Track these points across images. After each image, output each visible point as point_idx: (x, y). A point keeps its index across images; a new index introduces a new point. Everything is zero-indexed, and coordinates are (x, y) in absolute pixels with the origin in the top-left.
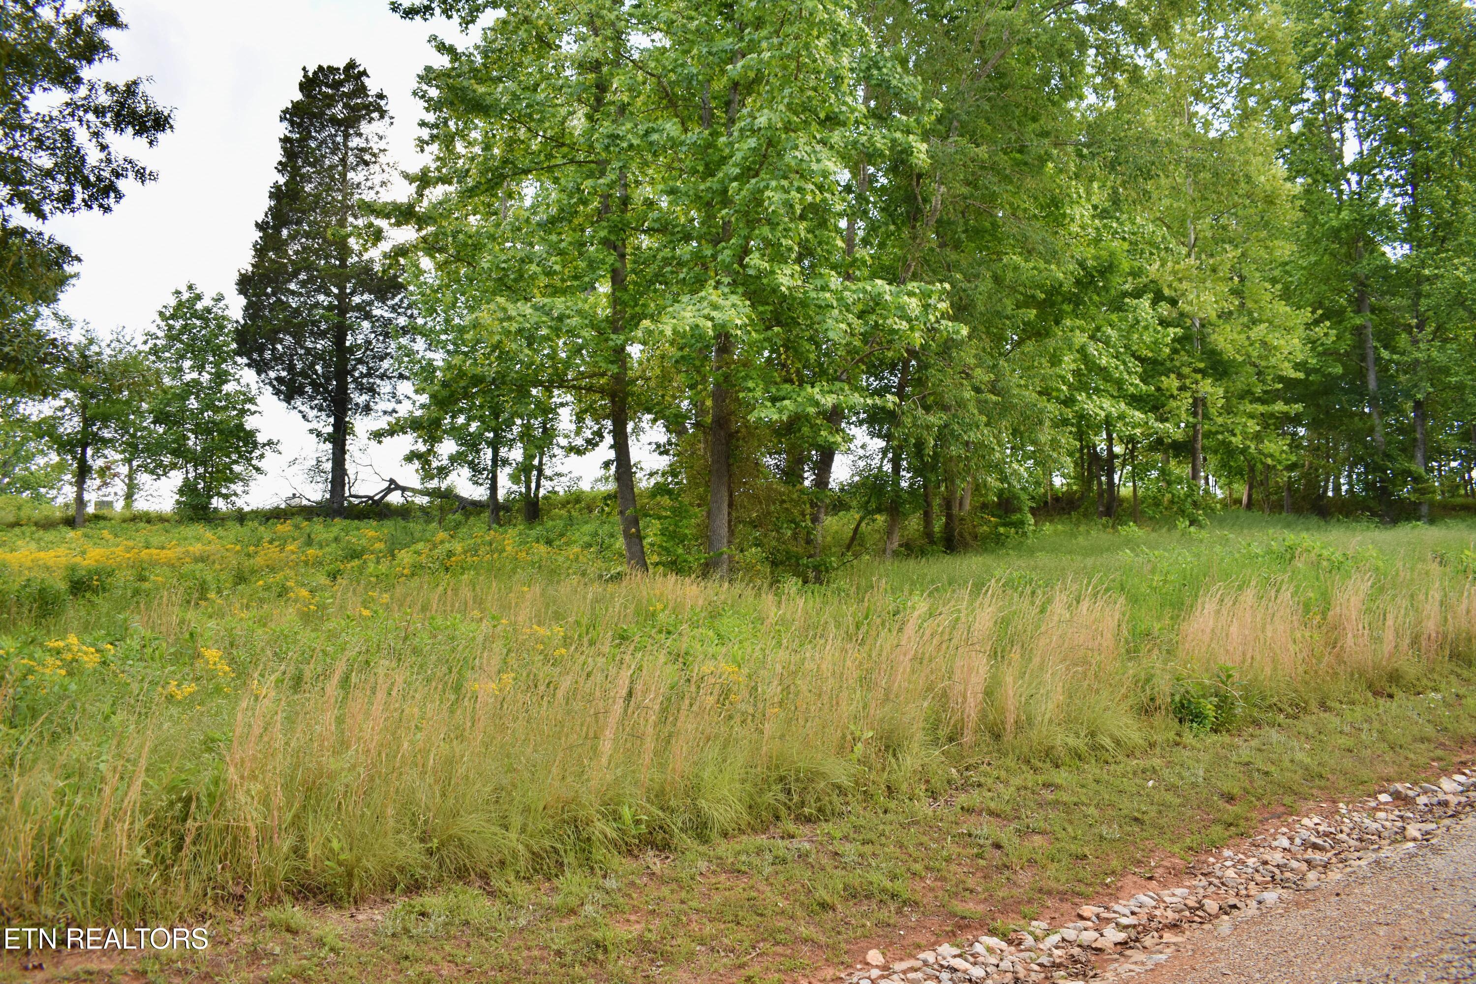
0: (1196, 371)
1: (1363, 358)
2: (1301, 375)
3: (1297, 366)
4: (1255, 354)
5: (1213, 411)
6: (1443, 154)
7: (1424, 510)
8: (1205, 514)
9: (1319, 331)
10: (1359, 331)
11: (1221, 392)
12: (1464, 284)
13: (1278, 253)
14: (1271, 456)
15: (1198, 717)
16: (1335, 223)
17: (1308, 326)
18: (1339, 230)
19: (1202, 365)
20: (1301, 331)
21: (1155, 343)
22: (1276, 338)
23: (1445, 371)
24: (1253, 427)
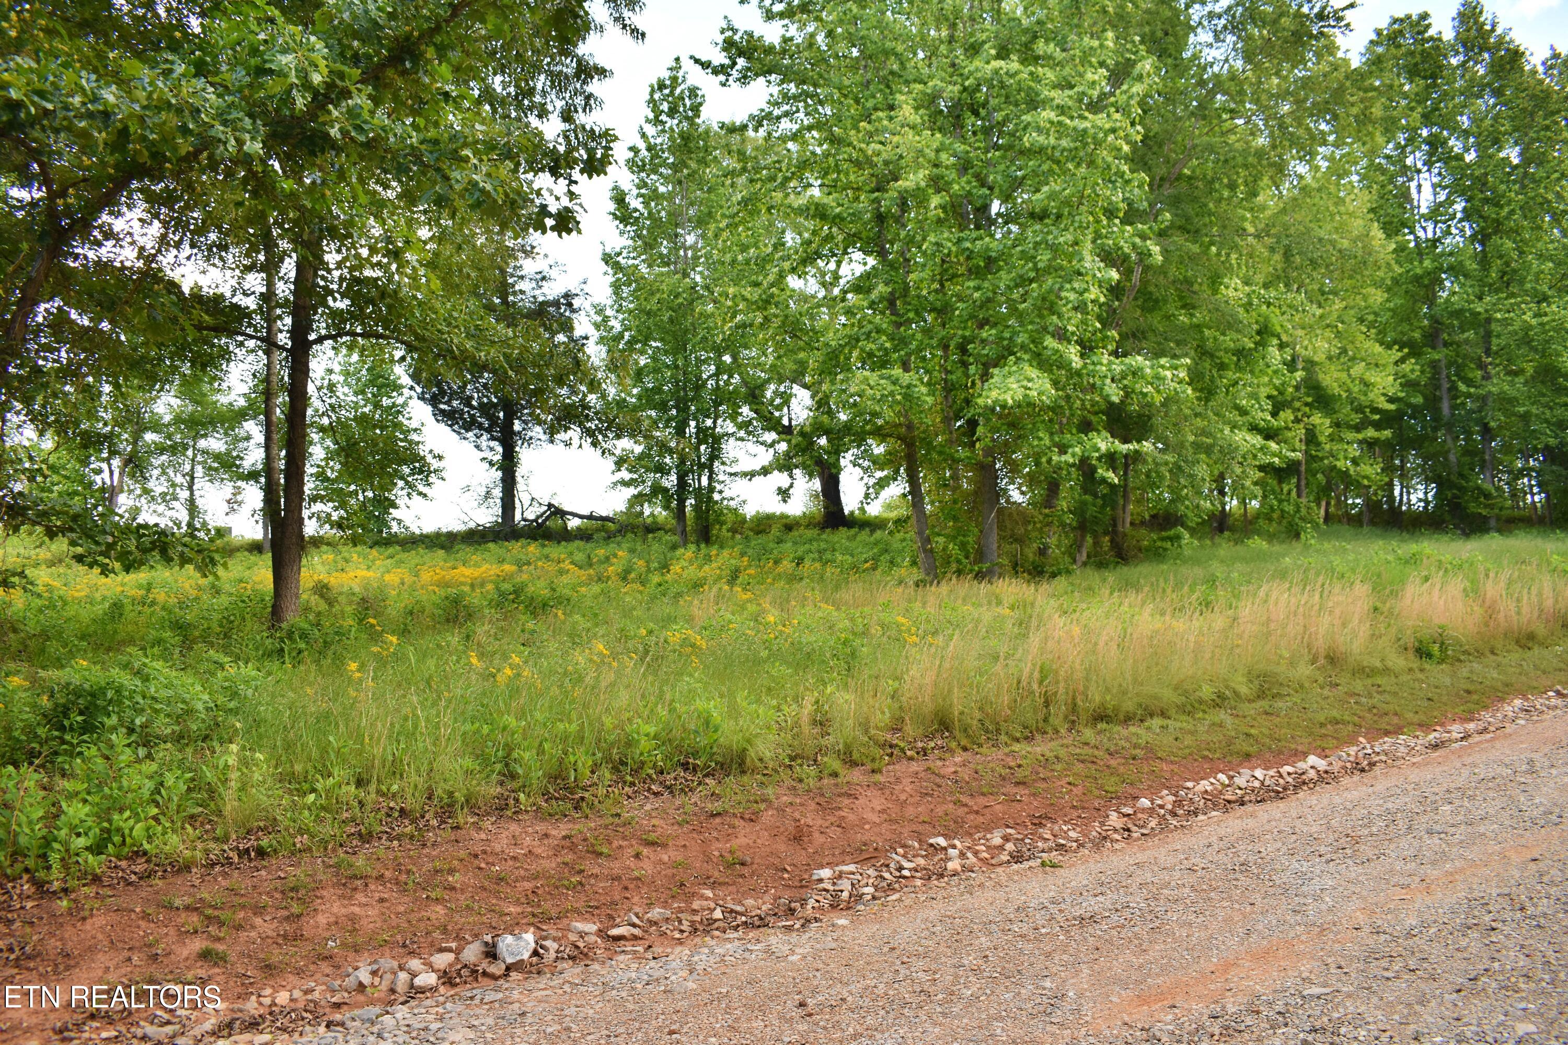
0: (1306, 404)
1: (1438, 387)
2: (1392, 407)
3: (1391, 400)
4: (1356, 389)
5: (1322, 439)
6: (1512, 212)
7: (1493, 523)
8: (1313, 528)
9: (1406, 367)
10: (1434, 365)
11: (1328, 422)
12: (1531, 327)
13: (1371, 301)
14: (1367, 477)
15: (1429, 656)
16: (1419, 271)
17: (1396, 363)
18: (1421, 277)
19: (1310, 400)
20: (1391, 369)
21: (1283, 384)
22: (1374, 377)
23: (1512, 401)
24: (1354, 451)
